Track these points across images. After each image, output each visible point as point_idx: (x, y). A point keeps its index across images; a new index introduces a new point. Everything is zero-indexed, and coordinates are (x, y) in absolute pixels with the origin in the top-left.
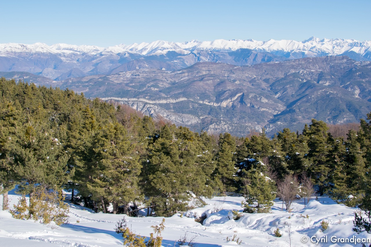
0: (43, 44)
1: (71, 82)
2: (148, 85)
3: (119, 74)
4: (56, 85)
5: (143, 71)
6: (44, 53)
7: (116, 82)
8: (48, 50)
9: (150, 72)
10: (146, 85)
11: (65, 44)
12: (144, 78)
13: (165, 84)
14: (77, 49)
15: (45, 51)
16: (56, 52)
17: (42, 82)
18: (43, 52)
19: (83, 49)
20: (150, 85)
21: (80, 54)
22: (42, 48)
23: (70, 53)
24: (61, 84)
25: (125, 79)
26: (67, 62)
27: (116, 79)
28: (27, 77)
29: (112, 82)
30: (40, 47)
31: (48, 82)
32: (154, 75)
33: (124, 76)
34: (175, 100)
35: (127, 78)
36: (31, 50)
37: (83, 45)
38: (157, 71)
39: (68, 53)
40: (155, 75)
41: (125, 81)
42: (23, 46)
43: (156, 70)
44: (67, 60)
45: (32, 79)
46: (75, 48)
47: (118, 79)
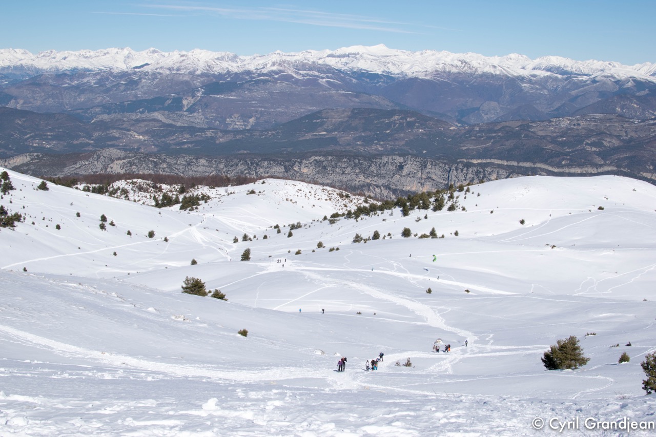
0: (522, 56)
1: (478, 129)
2: (587, 141)
3: (551, 122)
4: (454, 133)
5: (592, 117)
6: (496, 75)
7: (540, 133)
8: (504, 71)
9: (601, 120)
10: (583, 140)
11: (559, 58)
12: (585, 130)
13: (614, 141)
14: (572, 68)
15: (498, 73)
16: (516, 75)
17: (433, 128)
18: (494, 74)
19: (581, 68)
20: (589, 142)
21: (562, 78)
22: (495, 67)
23: (544, 77)
24: (463, 132)
25: (557, 131)
26: (531, 92)
27: (542, 128)
28: (411, 119)
29: (533, 134)
30: (490, 64)
31: (443, 127)
32: (608, 125)
33: (557, 125)
34: (597, 169)
35: (561, 128)
36: (476, 69)
37: (591, 60)
38: (615, 119)
39: (542, 76)
40: (610, 126)
41: (555, 132)
42: (465, 62)
43: (614, 117)
44: (532, 88)
45: (418, 122)
46: (567, 67)
47: (545, 128)
